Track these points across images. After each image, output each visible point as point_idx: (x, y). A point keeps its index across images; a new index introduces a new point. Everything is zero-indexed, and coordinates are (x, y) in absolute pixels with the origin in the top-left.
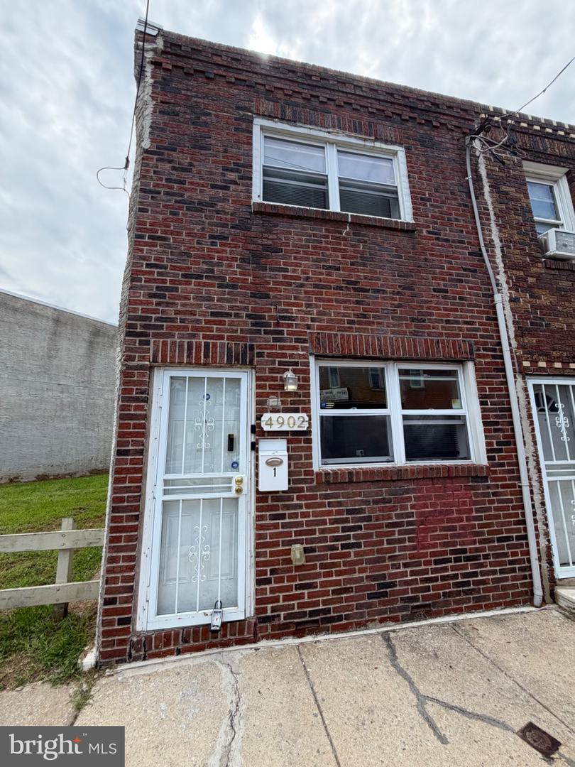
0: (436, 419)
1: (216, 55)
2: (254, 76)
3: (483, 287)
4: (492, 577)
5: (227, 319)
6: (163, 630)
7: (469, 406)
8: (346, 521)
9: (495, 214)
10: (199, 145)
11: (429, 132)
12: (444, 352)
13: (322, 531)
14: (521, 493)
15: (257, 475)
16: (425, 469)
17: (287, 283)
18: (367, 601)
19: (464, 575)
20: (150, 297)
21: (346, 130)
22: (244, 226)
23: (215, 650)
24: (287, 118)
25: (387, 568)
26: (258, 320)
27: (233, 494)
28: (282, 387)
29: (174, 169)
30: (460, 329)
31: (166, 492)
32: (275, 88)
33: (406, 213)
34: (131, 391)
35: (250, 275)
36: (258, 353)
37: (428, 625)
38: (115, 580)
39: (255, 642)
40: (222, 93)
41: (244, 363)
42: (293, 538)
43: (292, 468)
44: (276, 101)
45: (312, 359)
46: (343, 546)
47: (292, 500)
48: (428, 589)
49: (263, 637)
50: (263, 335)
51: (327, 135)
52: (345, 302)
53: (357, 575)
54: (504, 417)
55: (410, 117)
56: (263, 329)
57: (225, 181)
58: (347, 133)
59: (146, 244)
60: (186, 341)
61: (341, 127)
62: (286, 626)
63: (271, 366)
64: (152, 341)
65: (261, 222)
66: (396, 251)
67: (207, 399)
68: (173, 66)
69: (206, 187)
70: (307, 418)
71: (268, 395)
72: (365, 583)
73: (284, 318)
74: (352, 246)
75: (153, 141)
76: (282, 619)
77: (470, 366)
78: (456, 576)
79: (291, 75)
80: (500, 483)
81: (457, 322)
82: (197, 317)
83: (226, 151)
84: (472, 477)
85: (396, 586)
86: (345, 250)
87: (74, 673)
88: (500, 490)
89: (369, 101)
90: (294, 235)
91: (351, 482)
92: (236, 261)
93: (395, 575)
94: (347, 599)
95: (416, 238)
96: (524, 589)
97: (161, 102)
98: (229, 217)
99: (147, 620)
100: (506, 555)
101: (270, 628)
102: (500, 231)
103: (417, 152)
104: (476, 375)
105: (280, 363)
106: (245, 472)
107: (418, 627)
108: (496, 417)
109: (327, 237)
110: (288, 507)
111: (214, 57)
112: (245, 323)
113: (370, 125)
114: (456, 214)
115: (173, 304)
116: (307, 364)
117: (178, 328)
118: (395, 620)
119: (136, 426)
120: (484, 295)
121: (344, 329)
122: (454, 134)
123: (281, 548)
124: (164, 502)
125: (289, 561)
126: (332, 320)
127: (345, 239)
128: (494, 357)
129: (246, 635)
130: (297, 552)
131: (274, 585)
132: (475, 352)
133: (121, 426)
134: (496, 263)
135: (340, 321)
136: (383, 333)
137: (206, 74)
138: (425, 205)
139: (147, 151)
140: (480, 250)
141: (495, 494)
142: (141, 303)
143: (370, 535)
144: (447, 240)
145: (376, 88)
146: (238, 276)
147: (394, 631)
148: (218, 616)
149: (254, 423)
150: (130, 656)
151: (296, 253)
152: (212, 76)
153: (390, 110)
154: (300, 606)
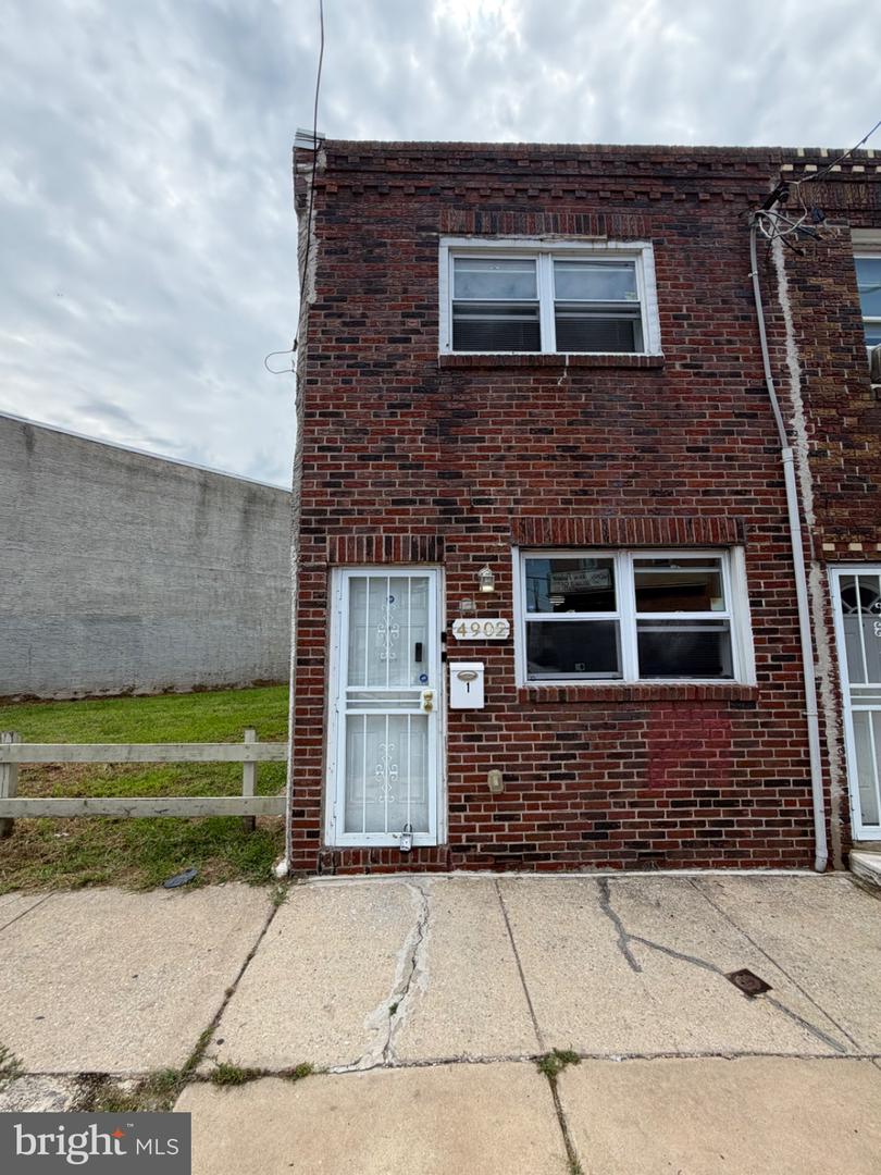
0: (685, 625)
1: (390, 159)
2: (441, 178)
3: (766, 438)
4: (754, 829)
5: (411, 507)
6: (351, 848)
7: (735, 608)
8: (557, 747)
9: (794, 325)
10: (372, 290)
11: (692, 212)
12: (698, 535)
13: (526, 758)
14: (805, 724)
15: (448, 690)
16: (663, 690)
17: (483, 456)
18: (581, 841)
19: (713, 824)
20: (324, 487)
21: (565, 232)
22: (429, 387)
23: (405, 873)
24: (483, 231)
25: (608, 805)
26: (447, 505)
27: (421, 711)
28: (477, 587)
29: (345, 324)
30: (725, 502)
31: (349, 706)
32: (468, 189)
33: (651, 343)
34: (308, 595)
35: (437, 451)
36: (447, 547)
37: (659, 876)
38: (302, 793)
39: (448, 871)
40: (398, 212)
41: (432, 560)
42: (491, 763)
43: (490, 683)
44: (469, 208)
45: (515, 552)
46: (552, 777)
47: (490, 720)
48: (662, 835)
49: (457, 867)
50: (454, 525)
51: (538, 244)
52: (560, 475)
53: (569, 811)
54: (787, 622)
55: (662, 193)
56: (453, 517)
57: (404, 332)
58: (567, 236)
59: (317, 423)
60: (365, 535)
61: (558, 228)
62: (484, 858)
63: (464, 563)
64: (328, 537)
65: (451, 380)
66: (634, 399)
67: (391, 602)
68: (340, 187)
69: (383, 342)
70: (508, 625)
71: (460, 597)
72: (579, 820)
73: (479, 502)
74: (570, 398)
75: (319, 292)
76: (479, 850)
77: (739, 553)
78: (702, 824)
79: (488, 164)
80: (773, 711)
81: (721, 493)
82: (377, 507)
83: (405, 291)
84: (731, 701)
85: (619, 827)
86: (560, 406)
87: (268, 879)
88: (773, 719)
89: (601, 181)
90: (492, 392)
91: (562, 702)
92: (421, 434)
93: (618, 815)
94: (556, 837)
95: (663, 377)
96: (802, 848)
97: (328, 239)
98: (411, 377)
99: (335, 836)
100: (777, 803)
101: (465, 858)
102: (801, 350)
103: (671, 246)
104: (747, 565)
105: (475, 558)
106: (434, 687)
107: (646, 877)
108: (774, 622)
109: (536, 390)
110: (485, 728)
111: (389, 163)
112: (432, 511)
113: (601, 219)
114: (729, 334)
115: (350, 493)
116: (509, 558)
117: (355, 521)
118: (618, 866)
119: (315, 634)
120: (767, 451)
121: (558, 511)
122: (734, 206)
123: (477, 773)
124: (348, 716)
125: (486, 789)
126: (542, 500)
127: (561, 390)
128: (776, 539)
129: (439, 863)
130: (495, 779)
131: (468, 813)
132: (745, 534)
133: (300, 633)
134: (789, 401)
135: (554, 501)
136: (611, 513)
137: (380, 190)
138: (680, 326)
139: (313, 307)
140: (765, 383)
141: (764, 725)
142: (315, 494)
143: (587, 766)
144: (712, 375)
145: (611, 158)
146: (423, 453)
147: (614, 878)
148: (408, 839)
149: (444, 630)
150: (320, 868)
151: (495, 416)
152: (386, 191)
153: (632, 188)
154: (499, 838)
